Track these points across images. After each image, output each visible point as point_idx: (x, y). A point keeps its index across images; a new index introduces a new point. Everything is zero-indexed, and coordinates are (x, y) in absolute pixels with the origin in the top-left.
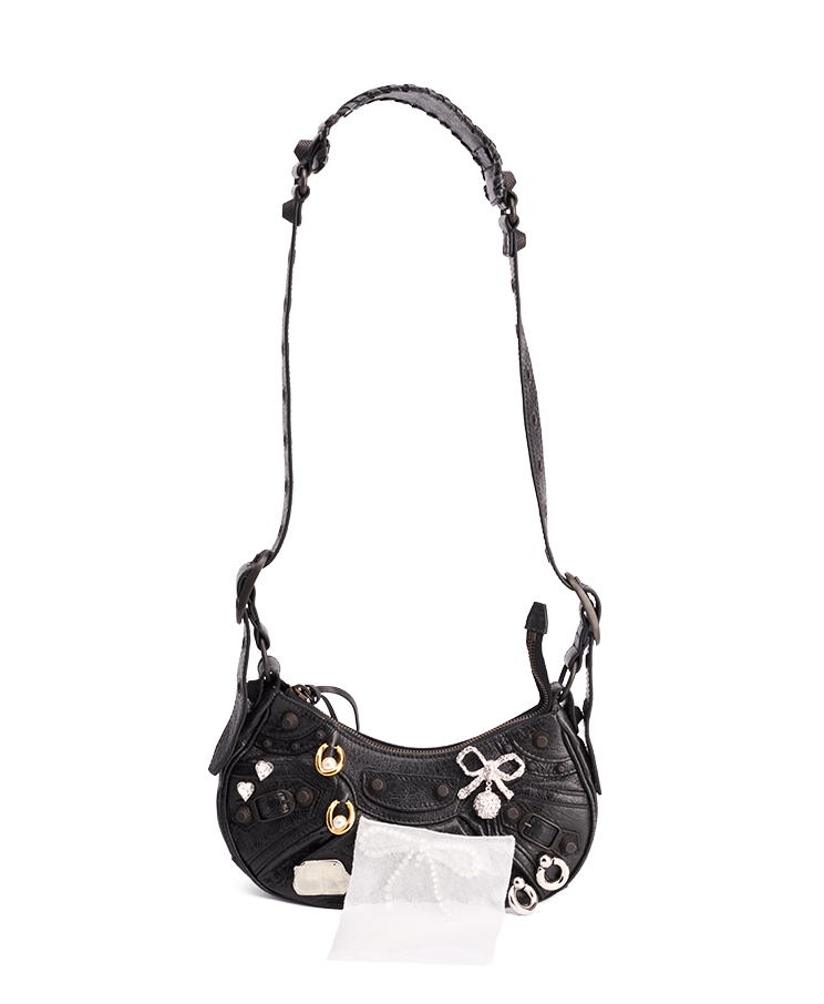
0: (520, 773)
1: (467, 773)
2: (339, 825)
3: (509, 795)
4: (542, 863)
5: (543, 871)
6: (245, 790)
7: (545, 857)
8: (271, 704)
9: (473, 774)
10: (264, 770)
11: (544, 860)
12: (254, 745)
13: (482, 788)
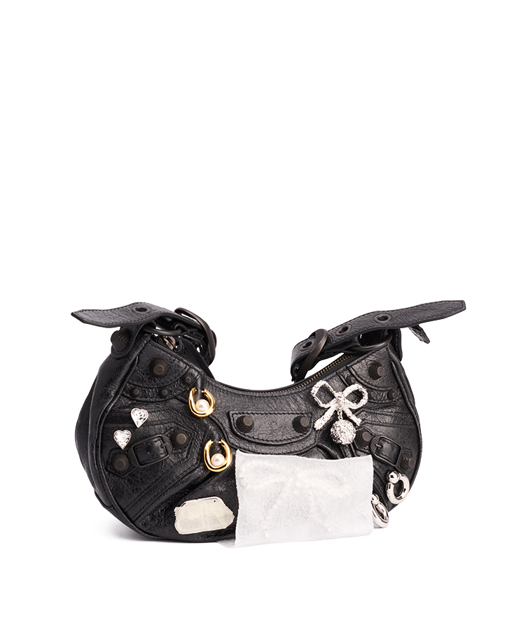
0: (364, 401)
1: (322, 405)
2: (218, 462)
3: (358, 421)
4: (391, 479)
5: (392, 486)
6: (122, 438)
7: (393, 474)
8: (141, 352)
9: (326, 406)
10: (139, 416)
11: (392, 477)
12: (122, 395)
13: (335, 417)
